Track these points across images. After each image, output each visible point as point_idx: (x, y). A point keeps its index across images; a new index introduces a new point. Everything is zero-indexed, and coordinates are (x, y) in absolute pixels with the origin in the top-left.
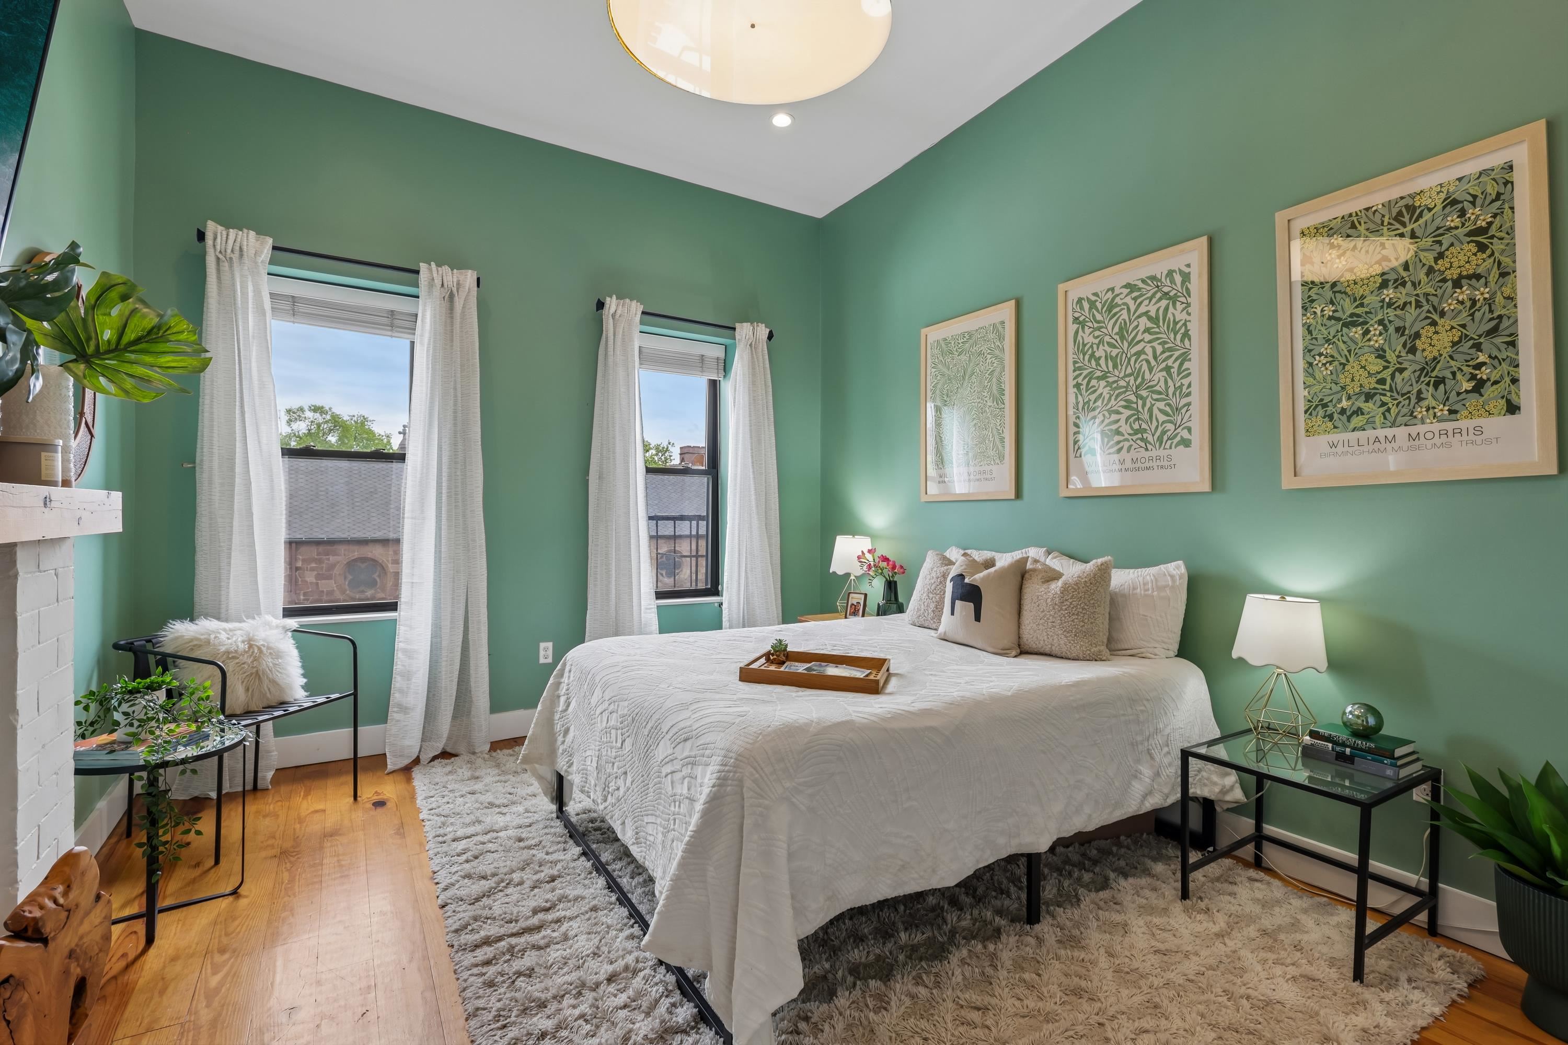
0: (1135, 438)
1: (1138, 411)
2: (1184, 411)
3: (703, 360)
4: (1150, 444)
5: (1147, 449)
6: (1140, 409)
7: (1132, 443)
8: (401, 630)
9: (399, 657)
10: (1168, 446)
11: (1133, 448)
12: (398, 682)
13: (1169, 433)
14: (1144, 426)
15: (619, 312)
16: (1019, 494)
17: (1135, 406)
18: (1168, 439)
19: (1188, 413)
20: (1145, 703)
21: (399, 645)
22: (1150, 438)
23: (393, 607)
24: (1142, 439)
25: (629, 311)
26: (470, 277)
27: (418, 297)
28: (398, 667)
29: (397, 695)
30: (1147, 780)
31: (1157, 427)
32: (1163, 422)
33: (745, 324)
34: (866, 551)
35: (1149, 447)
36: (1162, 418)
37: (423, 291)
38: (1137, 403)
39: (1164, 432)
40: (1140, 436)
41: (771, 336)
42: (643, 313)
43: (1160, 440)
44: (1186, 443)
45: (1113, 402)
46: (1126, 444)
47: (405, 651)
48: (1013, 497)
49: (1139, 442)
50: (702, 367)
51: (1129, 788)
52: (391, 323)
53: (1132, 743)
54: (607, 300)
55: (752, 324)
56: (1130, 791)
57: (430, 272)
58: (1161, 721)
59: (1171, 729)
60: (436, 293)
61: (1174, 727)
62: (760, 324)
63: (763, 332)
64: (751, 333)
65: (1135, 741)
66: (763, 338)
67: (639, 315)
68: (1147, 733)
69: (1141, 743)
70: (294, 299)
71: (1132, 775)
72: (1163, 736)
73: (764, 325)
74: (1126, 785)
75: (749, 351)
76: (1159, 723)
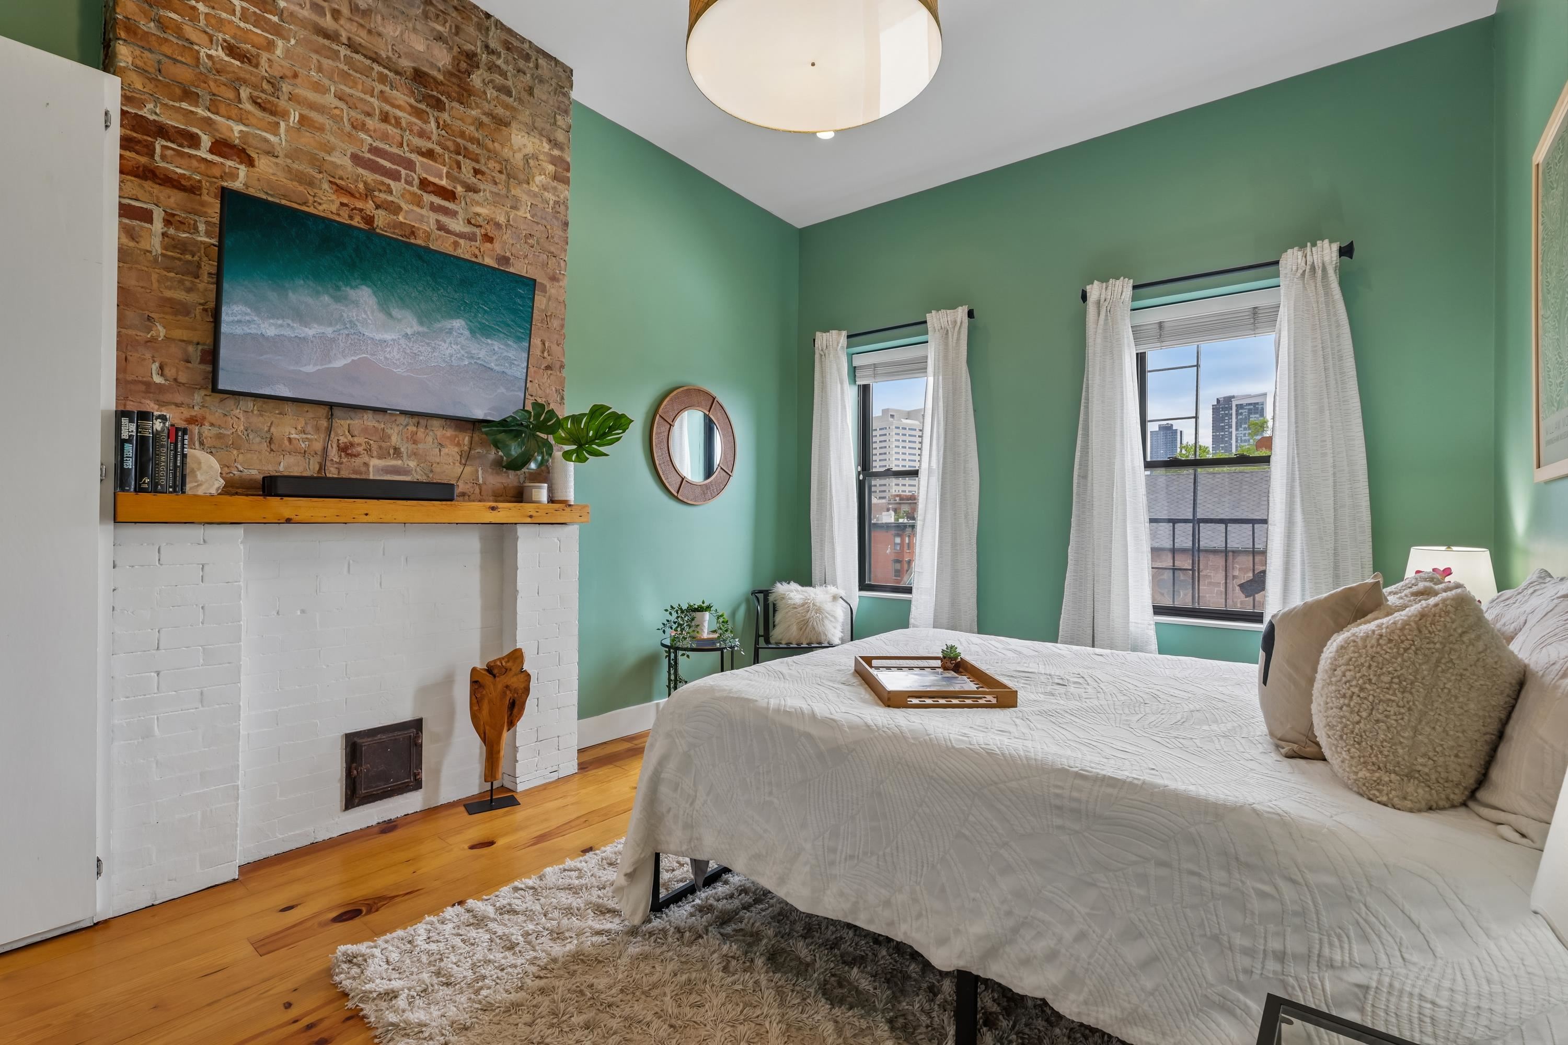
3: (1254, 314)
8: (913, 609)
15: (1104, 296)
25: (1114, 291)
26: (962, 313)
27: (927, 342)
33: (1290, 253)
37: (929, 337)
41: (1345, 251)
42: (1134, 287)
50: (1254, 323)
51: (1197, 1016)
52: (919, 367)
53: (1216, 938)
54: (1088, 288)
55: (1302, 246)
56: (1197, 1022)
57: (934, 319)
58: (1342, 948)
59: (1379, 981)
60: (937, 334)
61: (1397, 985)
62: (1319, 243)
63: (1327, 251)
64: (1301, 261)
65: (1225, 938)
66: (1327, 259)
67: (1128, 292)
68: (1275, 945)
69: (1249, 952)
70: (875, 366)
71: (1206, 996)
72: (1341, 979)
73: (1326, 241)
74: (1182, 1003)
75: (1301, 285)
76: (1331, 945)
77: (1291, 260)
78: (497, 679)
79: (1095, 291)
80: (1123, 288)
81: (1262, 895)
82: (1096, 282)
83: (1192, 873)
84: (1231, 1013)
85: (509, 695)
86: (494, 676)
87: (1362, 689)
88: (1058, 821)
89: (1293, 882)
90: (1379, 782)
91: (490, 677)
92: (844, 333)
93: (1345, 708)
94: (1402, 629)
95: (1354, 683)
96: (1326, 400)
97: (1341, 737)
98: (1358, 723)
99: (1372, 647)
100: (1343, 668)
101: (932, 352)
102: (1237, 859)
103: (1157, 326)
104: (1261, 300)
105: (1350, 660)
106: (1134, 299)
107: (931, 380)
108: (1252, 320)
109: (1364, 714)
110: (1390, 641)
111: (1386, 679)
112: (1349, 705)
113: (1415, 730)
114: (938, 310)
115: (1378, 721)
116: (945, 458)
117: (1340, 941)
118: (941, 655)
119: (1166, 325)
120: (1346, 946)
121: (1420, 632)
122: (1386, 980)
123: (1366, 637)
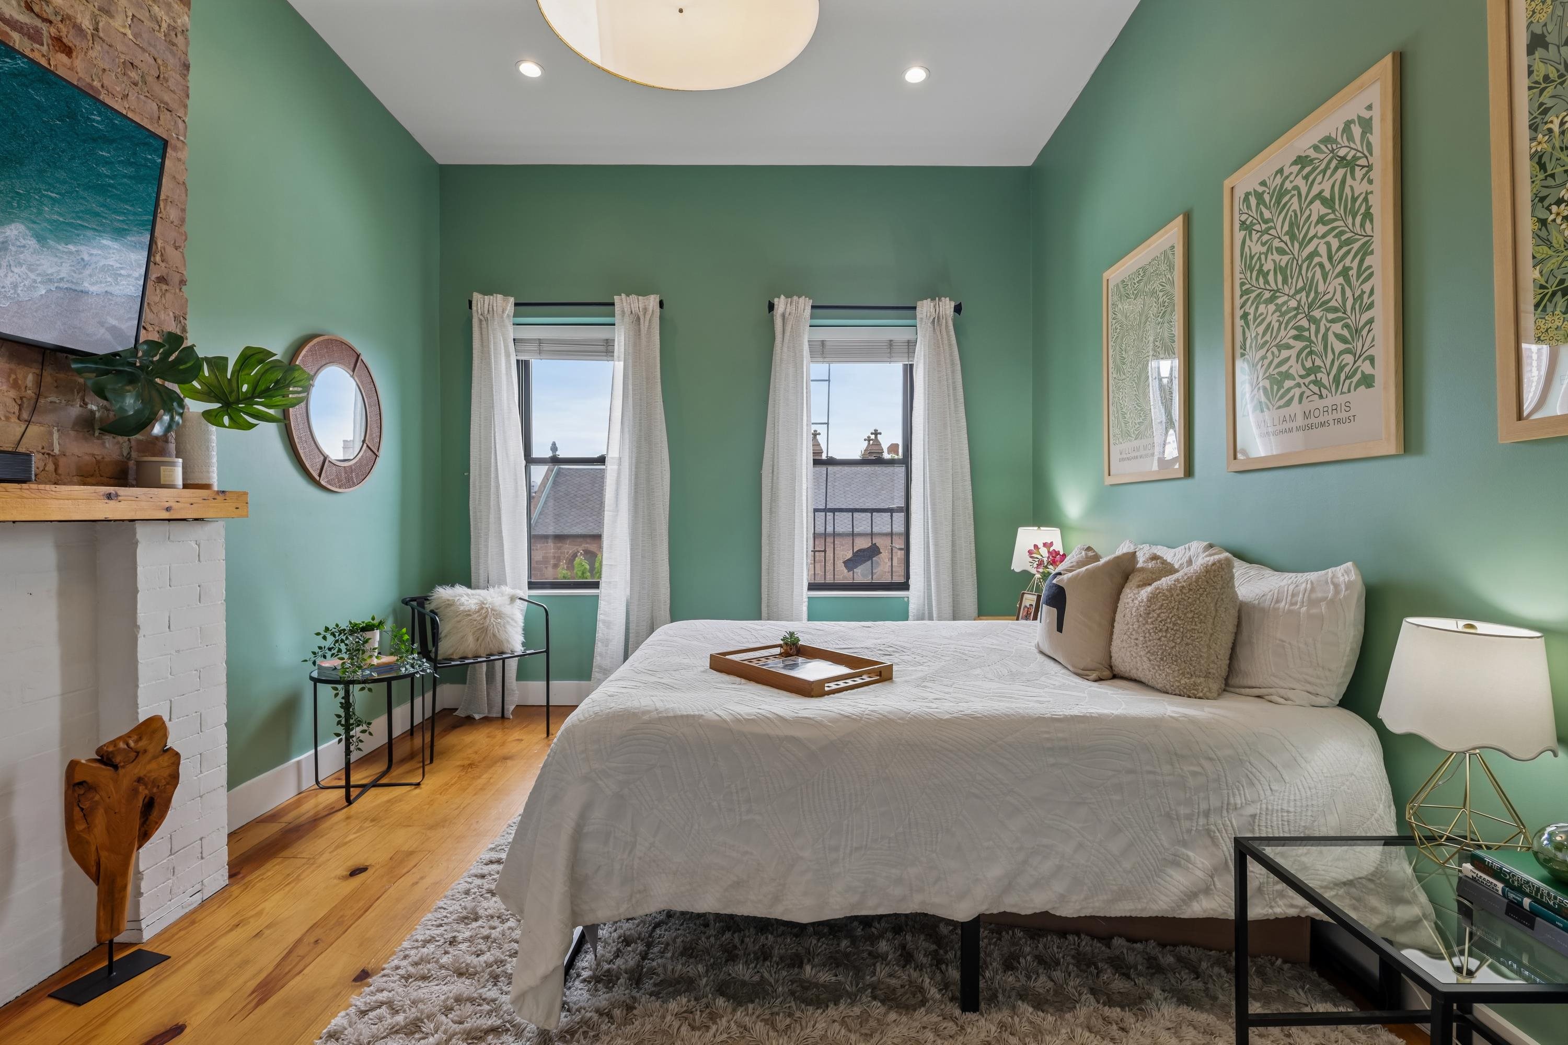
0: (1307, 381)
1: (1311, 342)
2: (1364, 332)
3: (891, 345)
4: (1325, 388)
5: (1321, 397)
6: (1313, 338)
7: (1304, 388)
8: (602, 604)
9: (600, 626)
10: (1345, 389)
11: (1305, 396)
12: (599, 648)
13: (1347, 369)
14: (1318, 362)
15: (788, 310)
16: (1189, 472)
17: (1306, 334)
18: (1347, 378)
19: (1371, 334)
20: (1203, 762)
21: (600, 617)
22: (1325, 381)
23: (596, 585)
24: (1316, 382)
25: (797, 308)
26: (652, 301)
27: (614, 325)
28: (599, 635)
29: (598, 658)
30: (1200, 874)
31: (1333, 361)
32: (1341, 353)
33: (925, 301)
34: (1040, 545)
35: (1324, 392)
36: (1339, 346)
37: (617, 319)
38: (1309, 330)
39: (1341, 368)
40: (1312, 377)
41: (958, 309)
42: (813, 307)
43: (1336, 380)
44: (1368, 381)
45: (1283, 333)
46: (1297, 392)
47: (604, 622)
48: (1183, 476)
49: (1312, 386)
50: (890, 353)
51: (1158, 876)
52: (606, 350)
53: (1168, 815)
54: (776, 301)
55: (933, 299)
56: (1159, 880)
57: (622, 302)
58: (1240, 794)
59: (1261, 809)
60: (627, 319)
61: (1270, 807)
62: (943, 298)
63: (948, 307)
64: (932, 310)
65: (1174, 812)
66: (948, 312)
67: (808, 310)
68: (1204, 806)
69: (1189, 817)
70: (540, 341)
71: (1165, 859)
72: (1242, 815)
73: (948, 299)
74: (1150, 870)
75: (932, 329)
76: (1234, 795)
77: (925, 308)
78: (121, 771)
79: (781, 304)
80: (804, 305)
81: (1195, 774)
82: (782, 297)
83: (1150, 772)
84: (1178, 865)
85: (143, 791)
86: (116, 767)
87: (1174, 624)
88: (1051, 760)
89: (1211, 759)
90: (1195, 684)
91: (107, 772)
92: (512, 300)
93: (1163, 639)
94: (1197, 581)
95: (1169, 620)
96: (948, 418)
97: (1162, 659)
98: (1174, 647)
99: (1178, 595)
100: (1158, 612)
101: (620, 337)
102: (1176, 754)
103: (820, 343)
104: (901, 335)
105: (1162, 605)
106: (812, 317)
107: (620, 365)
108: (889, 351)
109: (1178, 641)
110: (1190, 590)
111: (1190, 615)
112: (1165, 637)
113: (1209, 647)
114: (628, 295)
115: (1187, 644)
116: (639, 448)
117: (1239, 790)
118: (782, 642)
119: (827, 343)
120: (1242, 792)
121: (1208, 582)
122: (1264, 806)
123: (1170, 589)
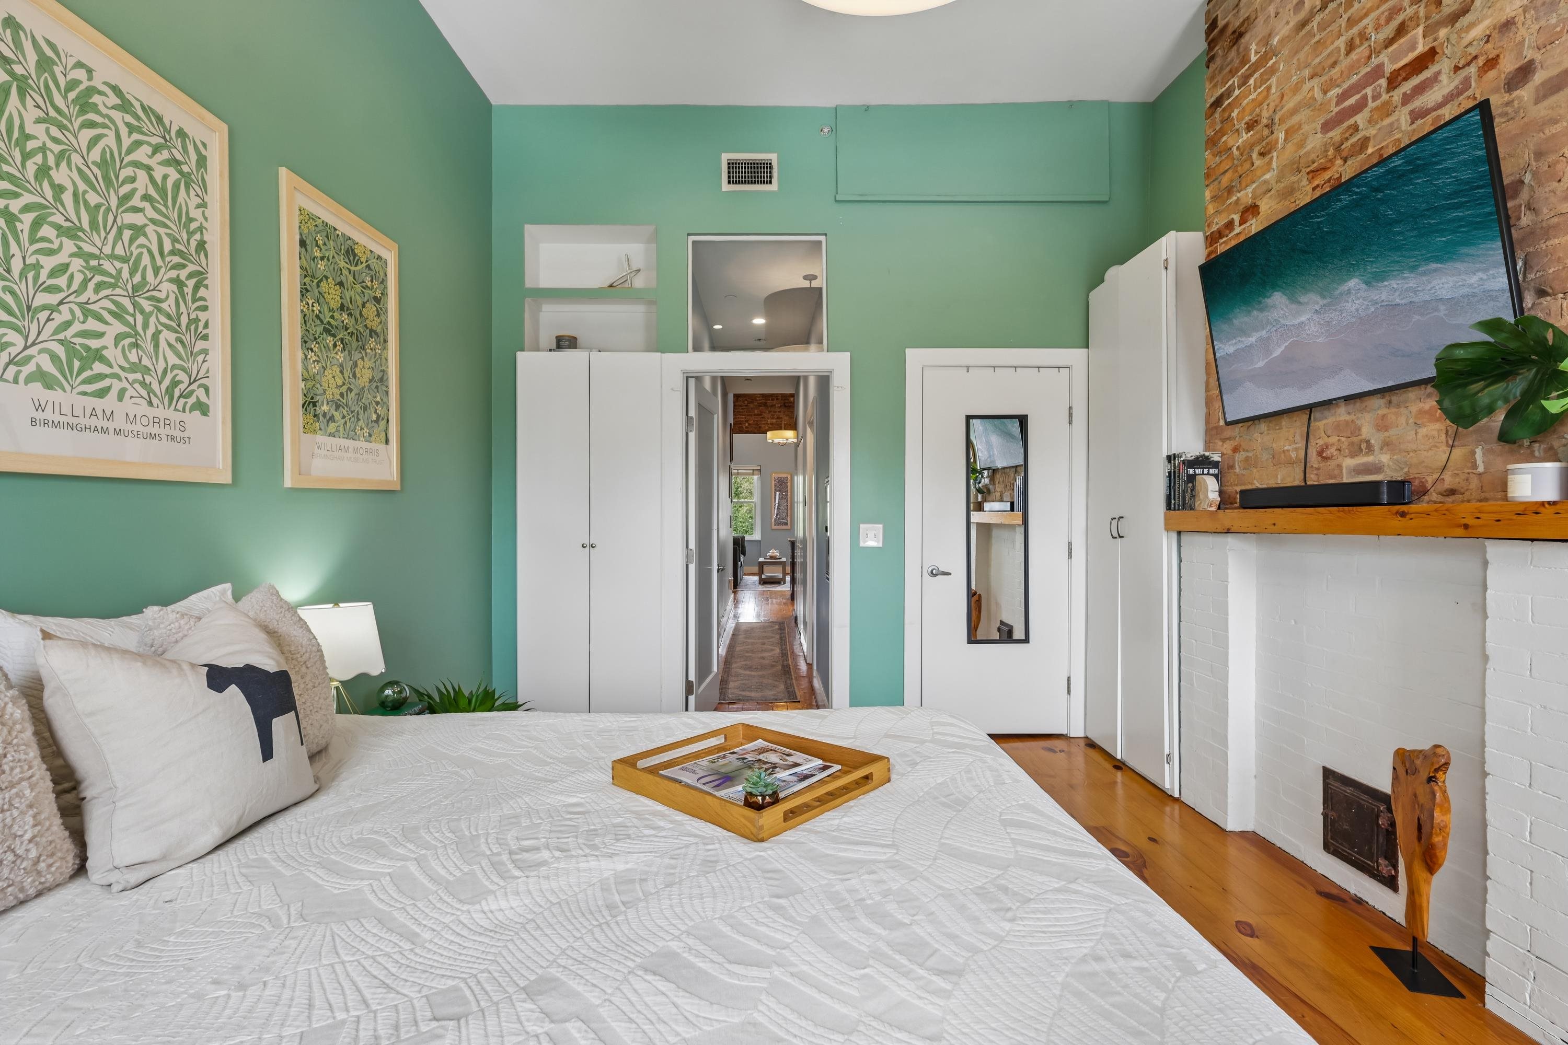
0: (132, 377)
1: (137, 333)
2: (200, 358)
4: (156, 396)
5: (150, 403)
6: (139, 328)
7: (125, 384)
10: (180, 406)
11: (127, 395)
13: (182, 387)
14: (146, 361)
17: (131, 319)
18: (181, 396)
19: (205, 365)
22: (155, 386)
24: (143, 384)
31: (165, 372)
32: (174, 367)
35: (155, 401)
36: (173, 360)
38: (133, 315)
39: (175, 383)
40: (138, 376)
43: (170, 391)
44: (203, 409)
45: (89, 294)
46: (117, 385)
49: (137, 386)
